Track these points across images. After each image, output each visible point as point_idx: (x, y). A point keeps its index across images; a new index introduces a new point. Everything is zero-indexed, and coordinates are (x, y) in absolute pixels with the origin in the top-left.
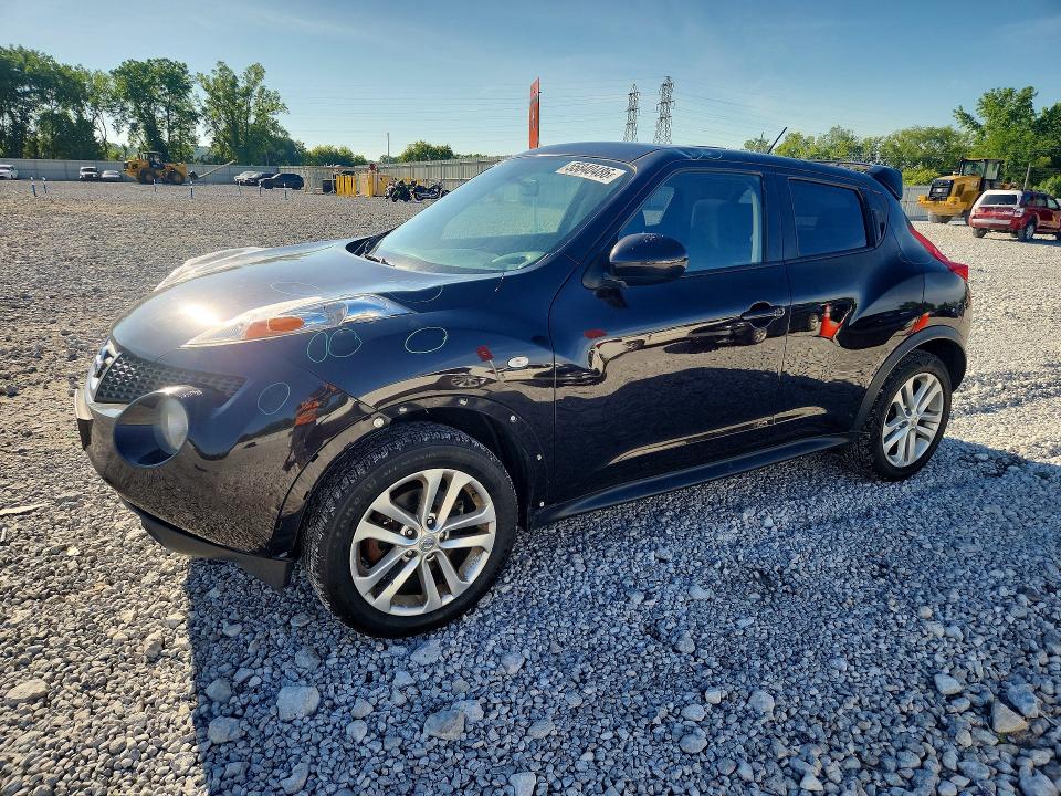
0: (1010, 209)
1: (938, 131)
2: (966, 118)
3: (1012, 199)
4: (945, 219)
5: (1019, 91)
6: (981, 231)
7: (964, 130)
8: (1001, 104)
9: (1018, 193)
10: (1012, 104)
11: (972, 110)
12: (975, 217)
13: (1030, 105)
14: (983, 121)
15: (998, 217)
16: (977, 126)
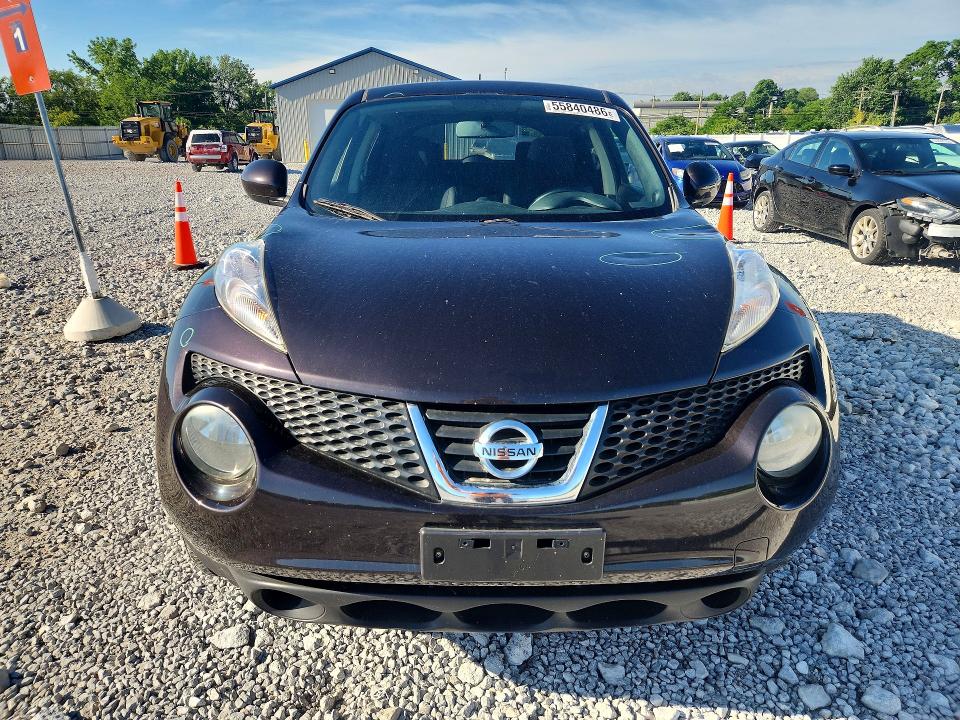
0: (217, 146)
1: (60, 75)
2: (83, 64)
3: (214, 137)
4: (141, 157)
5: (120, 41)
6: (198, 166)
7: (84, 74)
8: (109, 52)
9: (218, 132)
10: (117, 52)
11: (85, 55)
12: (190, 154)
13: (133, 55)
14: (99, 67)
15: (209, 153)
16: (95, 72)
